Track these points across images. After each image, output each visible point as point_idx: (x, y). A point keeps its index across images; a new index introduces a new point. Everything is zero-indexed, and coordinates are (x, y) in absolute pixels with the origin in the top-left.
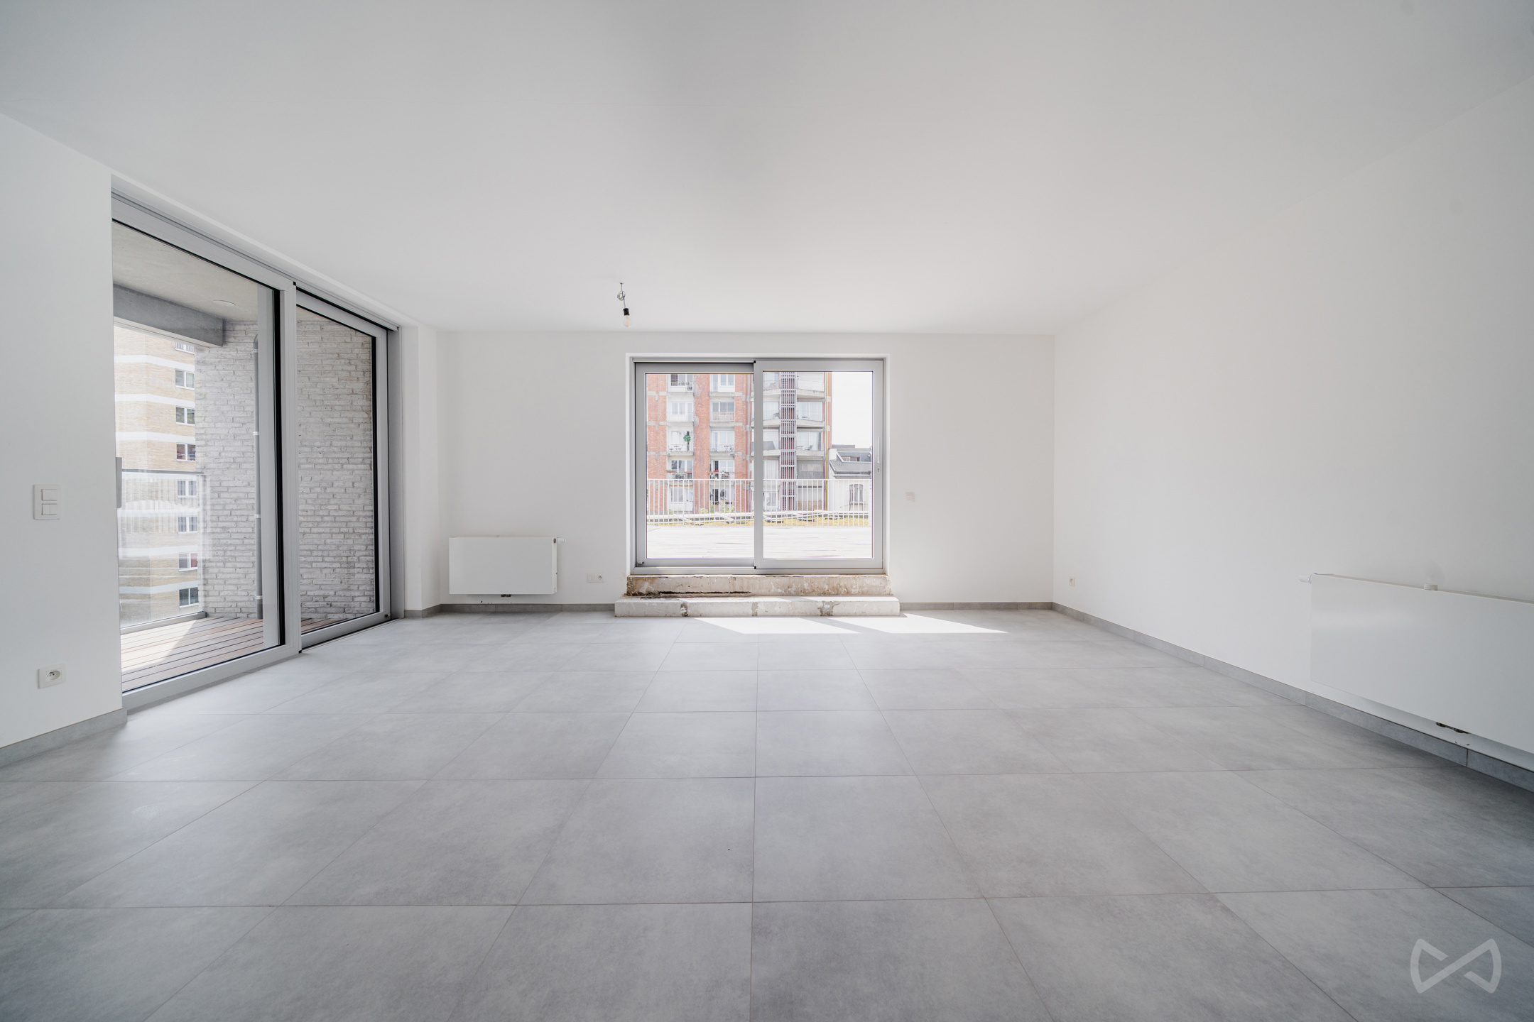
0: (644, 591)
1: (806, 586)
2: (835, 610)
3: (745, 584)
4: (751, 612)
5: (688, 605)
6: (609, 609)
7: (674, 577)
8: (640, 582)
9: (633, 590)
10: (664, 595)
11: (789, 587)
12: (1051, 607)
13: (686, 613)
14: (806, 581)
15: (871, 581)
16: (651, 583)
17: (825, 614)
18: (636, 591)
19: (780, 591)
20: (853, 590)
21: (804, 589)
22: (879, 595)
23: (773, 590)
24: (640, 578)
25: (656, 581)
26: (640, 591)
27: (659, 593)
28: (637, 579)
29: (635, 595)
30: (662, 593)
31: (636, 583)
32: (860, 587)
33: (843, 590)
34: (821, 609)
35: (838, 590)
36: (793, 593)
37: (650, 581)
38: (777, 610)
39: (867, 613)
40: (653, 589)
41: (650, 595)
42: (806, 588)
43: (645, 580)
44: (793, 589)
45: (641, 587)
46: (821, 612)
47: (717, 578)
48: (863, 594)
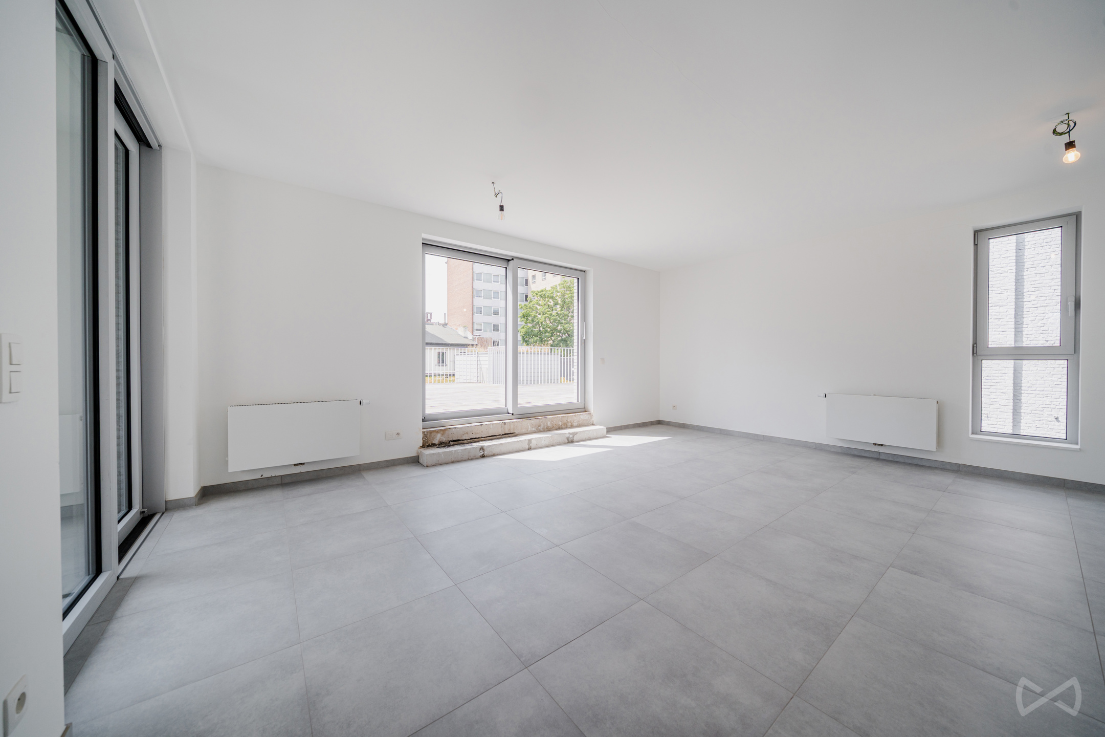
0: (436, 442)
1: (549, 424)
2: (576, 438)
3: (512, 426)
4: (527, 447)
5: (485, 448)
6: (415, 461)
7: (459, 427)
8: (433, 434)
9: (427, 442)
10: (453, 443)
11: (539, 426)
12: (659, 422)
13: (483, 454)
14: (550, 420)
15: (583, 416)
16: (442, 434)
17: (570, 441)
18: (430, 443)
19: (534, 429)
20: (575, 424)
21: (548, 426)
22: (588, 425)
23: (530, 429)
24: (433, 431)
25: (447, 432)
26: (433, 442)
27: (449, 442)
28: (431, 432)
29: (429, 446)
30: (452, 441)
31: (430, 436)
32: (578, 421)
33: (569, 424)
34: (568, 438)
35: (566, 424)
36: (542, 430)
37: (441, 432)
38: (543, 443)
39: (591, 437)
40: (444, 439)
41: (442, 444)
42: (549, 425)
43: (437, 432)
44: (542, 427)
45: (434, 438)
46: (568, 440)
47: (493, 424)
48: (579, 426)
